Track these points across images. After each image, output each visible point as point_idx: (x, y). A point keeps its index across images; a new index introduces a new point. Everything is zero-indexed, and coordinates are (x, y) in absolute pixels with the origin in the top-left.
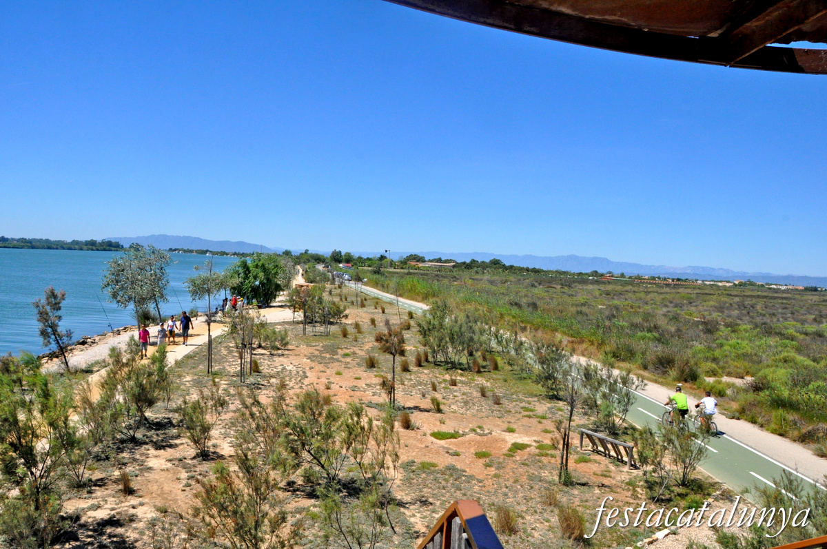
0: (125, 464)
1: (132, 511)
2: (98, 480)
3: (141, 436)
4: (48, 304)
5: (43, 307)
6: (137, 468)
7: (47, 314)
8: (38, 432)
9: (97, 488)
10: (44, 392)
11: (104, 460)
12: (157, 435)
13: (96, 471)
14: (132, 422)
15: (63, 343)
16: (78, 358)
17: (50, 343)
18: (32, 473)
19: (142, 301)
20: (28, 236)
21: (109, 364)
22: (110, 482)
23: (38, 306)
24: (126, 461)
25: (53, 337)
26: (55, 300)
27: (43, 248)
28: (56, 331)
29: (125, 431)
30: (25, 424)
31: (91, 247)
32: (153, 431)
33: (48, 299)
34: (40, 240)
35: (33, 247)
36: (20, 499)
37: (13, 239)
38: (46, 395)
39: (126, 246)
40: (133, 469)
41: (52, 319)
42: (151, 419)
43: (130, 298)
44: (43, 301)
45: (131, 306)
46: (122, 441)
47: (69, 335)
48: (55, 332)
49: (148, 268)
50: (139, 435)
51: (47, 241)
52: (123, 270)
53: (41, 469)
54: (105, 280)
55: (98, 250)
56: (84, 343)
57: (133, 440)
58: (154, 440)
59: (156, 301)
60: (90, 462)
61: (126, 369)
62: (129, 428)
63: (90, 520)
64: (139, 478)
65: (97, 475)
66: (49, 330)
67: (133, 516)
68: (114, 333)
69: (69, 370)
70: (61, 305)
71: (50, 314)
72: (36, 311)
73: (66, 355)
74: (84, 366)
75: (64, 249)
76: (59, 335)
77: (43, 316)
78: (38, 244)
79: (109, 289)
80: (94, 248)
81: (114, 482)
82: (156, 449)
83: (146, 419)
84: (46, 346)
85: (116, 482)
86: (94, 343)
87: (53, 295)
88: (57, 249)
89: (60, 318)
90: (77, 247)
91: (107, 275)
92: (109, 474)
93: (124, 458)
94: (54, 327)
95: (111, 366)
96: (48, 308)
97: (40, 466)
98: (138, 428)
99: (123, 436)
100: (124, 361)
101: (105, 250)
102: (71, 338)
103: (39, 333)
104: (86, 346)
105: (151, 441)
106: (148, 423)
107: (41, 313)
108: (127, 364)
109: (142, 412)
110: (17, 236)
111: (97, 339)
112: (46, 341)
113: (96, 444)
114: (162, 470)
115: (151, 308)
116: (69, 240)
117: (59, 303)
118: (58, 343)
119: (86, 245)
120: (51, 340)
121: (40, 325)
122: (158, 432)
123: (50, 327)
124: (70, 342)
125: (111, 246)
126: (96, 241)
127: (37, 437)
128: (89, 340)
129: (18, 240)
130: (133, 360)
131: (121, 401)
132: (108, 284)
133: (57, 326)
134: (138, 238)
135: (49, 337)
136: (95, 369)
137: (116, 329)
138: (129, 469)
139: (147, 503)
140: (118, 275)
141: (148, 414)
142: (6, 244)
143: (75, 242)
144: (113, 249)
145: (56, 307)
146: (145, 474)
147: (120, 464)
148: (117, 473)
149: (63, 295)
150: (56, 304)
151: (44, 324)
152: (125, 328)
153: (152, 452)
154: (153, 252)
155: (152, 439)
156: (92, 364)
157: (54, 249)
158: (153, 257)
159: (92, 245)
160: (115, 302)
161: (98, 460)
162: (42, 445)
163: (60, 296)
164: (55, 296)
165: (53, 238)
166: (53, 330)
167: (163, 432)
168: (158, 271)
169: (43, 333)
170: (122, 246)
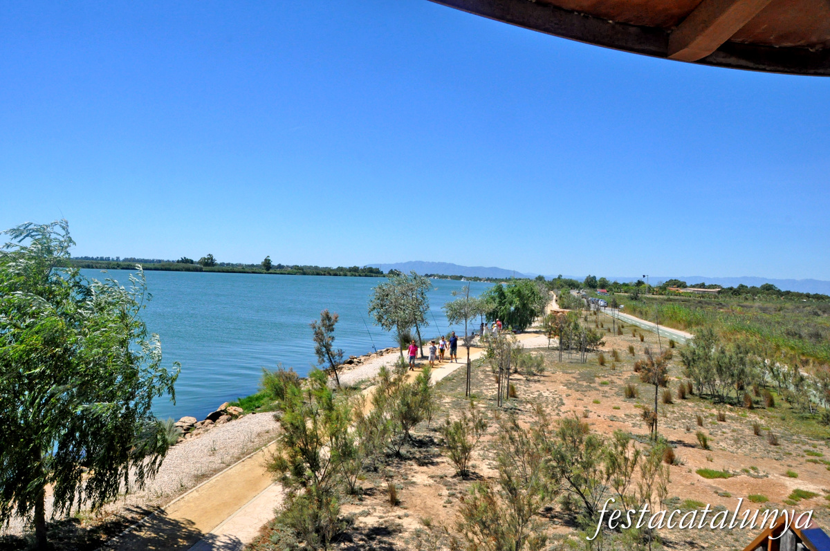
0: (391, 477)
1: (398, 521)
2: (368, 489)
3: (405, 452)
4: (323, 325)
5: (319, 328)
6: (402, 481)
7: (323, 335)
8: (322, 440)
9: (367, 497)
10: (328, 405)
11: (373, 471)
12: (420, 452)
13: (366, 481)
14: (397, 438)
15: (335, 362)
16: (348, 376)
17: (324, 361)
18: (316, 477)
19: (404, 324)
20: (301, 264)
21: (378, 382)
22: (378, 492)
23: (314, 327)
24: (392, 474)
25: (327, 355)
26: (329, 322)
27: (313, 274)
28: (330, 350)
29: (391, 446)
30: (311, 433)
31: (354, 273)
32: (416, 449)
33: (323, 321)
34: (310, 267)
35: (304, 274)
36: (305, 498)
37: (288, 266)
38: (330, 407)
39: (386, 272)
40: (399, 483)
41: (327, 339)
42: (414, 436)
43: (394, 322)
44: (319, 322)
45: (394, 328)
46: (388, 456)
47: (341, 354)
48: (328, 351)
49: (410, 293)
50: (403, 451)
51: (316, 268)
52: (387, 295)
53: (323, 473)
54: (371, 304)
55: (360, 276)
56: (351, 362)
57: (398, 454)
58: (417, 457)
59: (416, 326)
60: (360, 472)
61: (393, 388)
62: (394, 443)
63: (362, 525)
64: (404, 491)
65: (367, 485)
66: (324, 349)
67: (399, 525)
68: (377, 354)
69: (339, 387)
70: (334, 326)
71: (325, 335)
72: (312, 331)
73: (338, 373)
74: (352, 384)
75: (330, 275)
76: (332, 355)
77: (319, 337)
78: (309, 271)
79: (375, 313)
80: (357, 274)
81: (382, 492)
82: (420, 465)
83: (410, 437)
84: (321, 363)
85: (384, 492)
86: (360, 363)
87: (328, 317)
88: (324, 275)
89: (333, 338)
90: (341, 273)
91: (373, 300)
92: (377, 485)
93: (390, 471)
94: (327, 347)
95: (380, 384)
96: (323, 329)
97: (322, 471)
98: (403, 444)
99: (389, 450)
100: (392, 380)
101: (366, 276)
102: (342, 357)
103: (315, 351)
104: (353, 365)
105: (414, 458)
106: (411, 440)
107: (317, 334)
108: (394, 384)
109: (407, 429)
110: (291, 264)
111: (363, 359)
112: (321, 359)
113: (367, 455)
114: (425, 486)
115: (412, 331)
116: (335, 267)
117: (332, 325)
118: (331, 361)
119: (350, 271)
120: (325, 359)
121: (316, 345)
122: (421, 449)
123: (325, 347)
124: (341, 361)
125: (372, 272)
126: (358, 268)
127: (321, 445)
128: (355, 360)
129: (292, 267)
130: (400, 380)
131: (388, 417)
132: (374, 308)
133: (331, 345)
134: (397, 264)
135: (324, 356)
136: (362, 387)
137: (379, 351)
138: (395, 482)
139: (411, 515)
140: (382, 300)
141: (411, 432)
142: (283, 272)
143: (340, 269)
144: (374, 275)
145: (330, 328)
146: (410, 488)
147: (386, 477)
148: (384, 485)
149: (336, 318)
150: (330, 326)
151: (320, 344)
152: (387, 350)
153: (416, 467)
154: (415, 278)
155: (415, 455)
156: (359, 382)
157: (322, 275)
158: (414, 283)
159: (354, 271)
160: (380, 324)
161: (368, 471)
162: (325, 452)
163: (333, 318)
164: (329, 318)
165: (321, 265)
166: (327, 350)
167: (425, 450)
168: (418, 296)
169: (319, 352)
170: (382, 273)
